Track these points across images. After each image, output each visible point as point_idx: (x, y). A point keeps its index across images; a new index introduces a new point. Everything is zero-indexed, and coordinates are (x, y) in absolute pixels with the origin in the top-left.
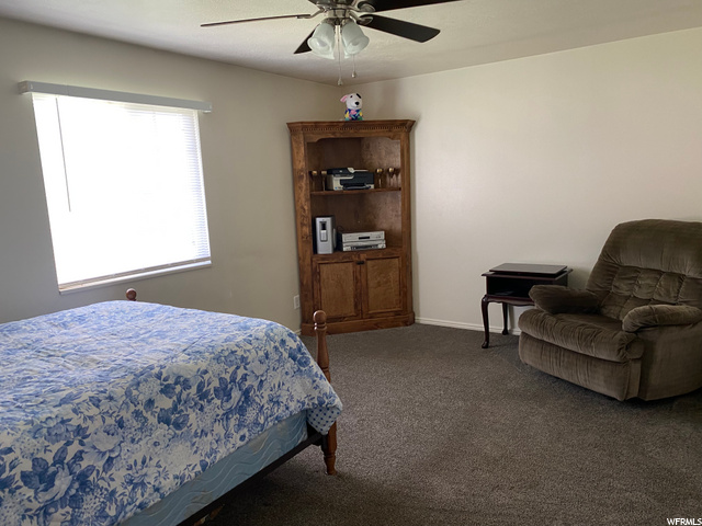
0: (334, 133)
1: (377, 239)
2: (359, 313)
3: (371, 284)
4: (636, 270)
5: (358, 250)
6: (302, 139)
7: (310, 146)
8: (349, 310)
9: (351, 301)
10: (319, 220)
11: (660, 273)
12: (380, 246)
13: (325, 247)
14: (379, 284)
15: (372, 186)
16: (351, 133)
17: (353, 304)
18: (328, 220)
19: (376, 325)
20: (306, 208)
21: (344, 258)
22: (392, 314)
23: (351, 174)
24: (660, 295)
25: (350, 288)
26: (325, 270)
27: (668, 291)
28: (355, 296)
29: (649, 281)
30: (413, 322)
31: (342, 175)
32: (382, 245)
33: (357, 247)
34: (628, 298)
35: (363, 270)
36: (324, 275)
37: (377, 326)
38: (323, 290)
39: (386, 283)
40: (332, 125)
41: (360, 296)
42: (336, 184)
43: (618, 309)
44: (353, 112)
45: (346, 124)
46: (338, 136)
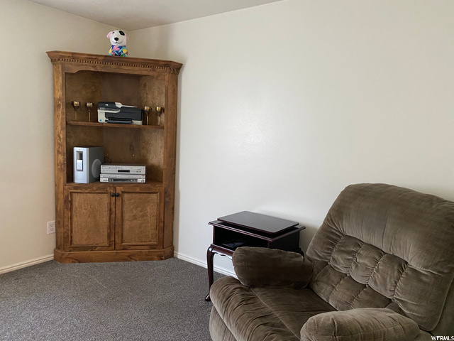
0: (94, 67)
1: (137, 173)
2: (112, 244)
3: (127, 216)
4: (358, 243)
5: (115, 182)
6: (60, 69)
7: (68, 76)
8: (102, 240)
9: (105, 231)
10: (76, 149)
11: (381, 253)
12: (139, 181)
13: (81, 177)
14: (135, 217)
15: (139, 123)
16: (112, 68)
17: (106, 234)
18: (85, 151)
19: (129, 256)
20: (61, 136)
21: (98, 188)
22: (146, 247)
23: (117, 108)
24: (375, 283)
25: (104, 220)
26: (77, 199)
27: (385, 280)
28: (110, 228)
29: (366, 262)
30: (172, 255)
31: (107, 108)
32: (142, 179)
33: (115, 180)
34: (343, 276)
35: (119, 203)
36: (76, 204)
37: (130, 258)
38: (75, 219)
39: (143, 216)
40: (90, 58)
41: (115, 227)
42: (102, 117)
43: (329, 288)
44: (116, 49)
45: (107, 59)
46: (99, 69)
